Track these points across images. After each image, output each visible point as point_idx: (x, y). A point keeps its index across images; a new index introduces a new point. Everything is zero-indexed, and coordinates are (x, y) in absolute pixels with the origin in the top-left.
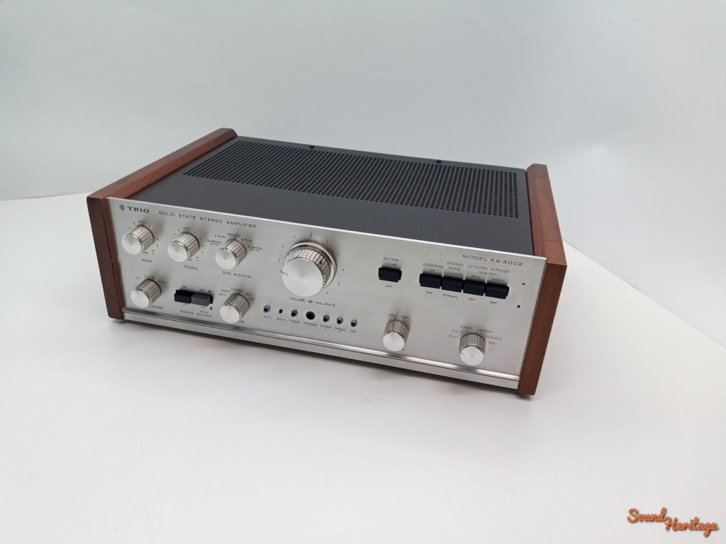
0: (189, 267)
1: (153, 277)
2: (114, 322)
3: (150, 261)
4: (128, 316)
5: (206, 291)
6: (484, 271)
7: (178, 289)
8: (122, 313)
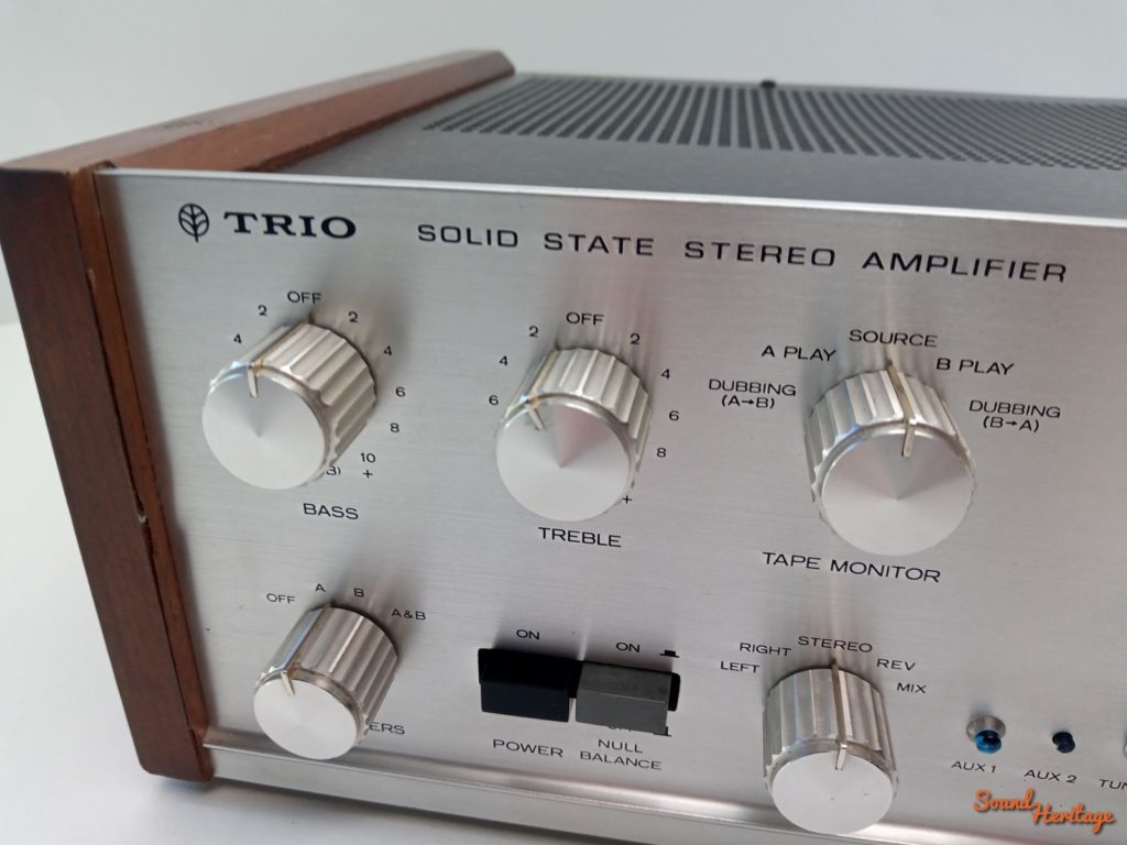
1: (359, 593)
3: (352, 514)
4: (227, 762)
5: (651, 647)
7: (489, 646)
8: (202, 753)
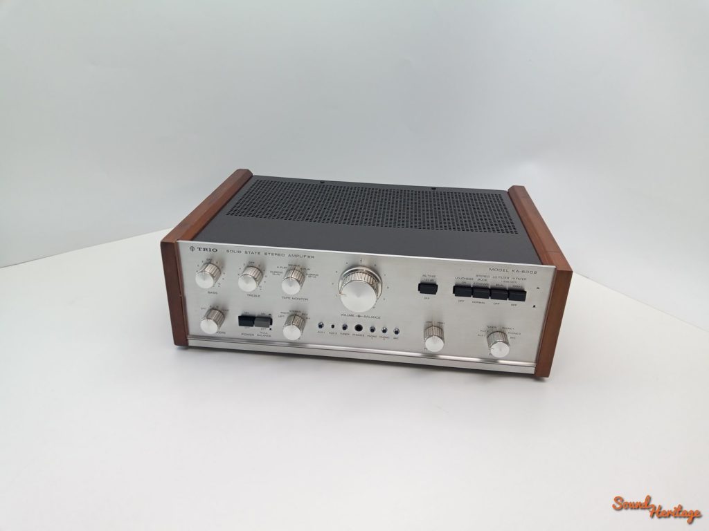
0: (252, 295)
1: (217, 307)
2: (179, 349)
3: (216, 293)
4: (191, 343)
5: (267, 314)
6: (506, 280)
7: (240, 315)
8: (187, 340)
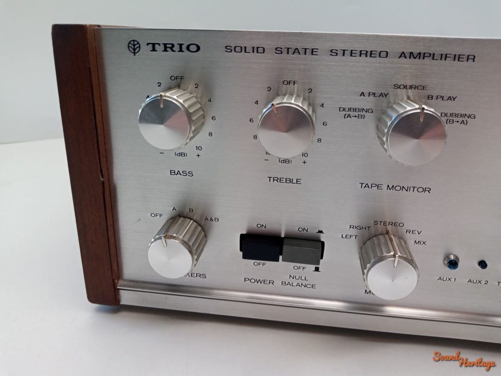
0: (279, 180)
1: (191, 210)
2: (99, 310)
3: (191, 174)
4: (127, 297)
5: (313, 231)
7: (244, 232)
8: (116, 291)
